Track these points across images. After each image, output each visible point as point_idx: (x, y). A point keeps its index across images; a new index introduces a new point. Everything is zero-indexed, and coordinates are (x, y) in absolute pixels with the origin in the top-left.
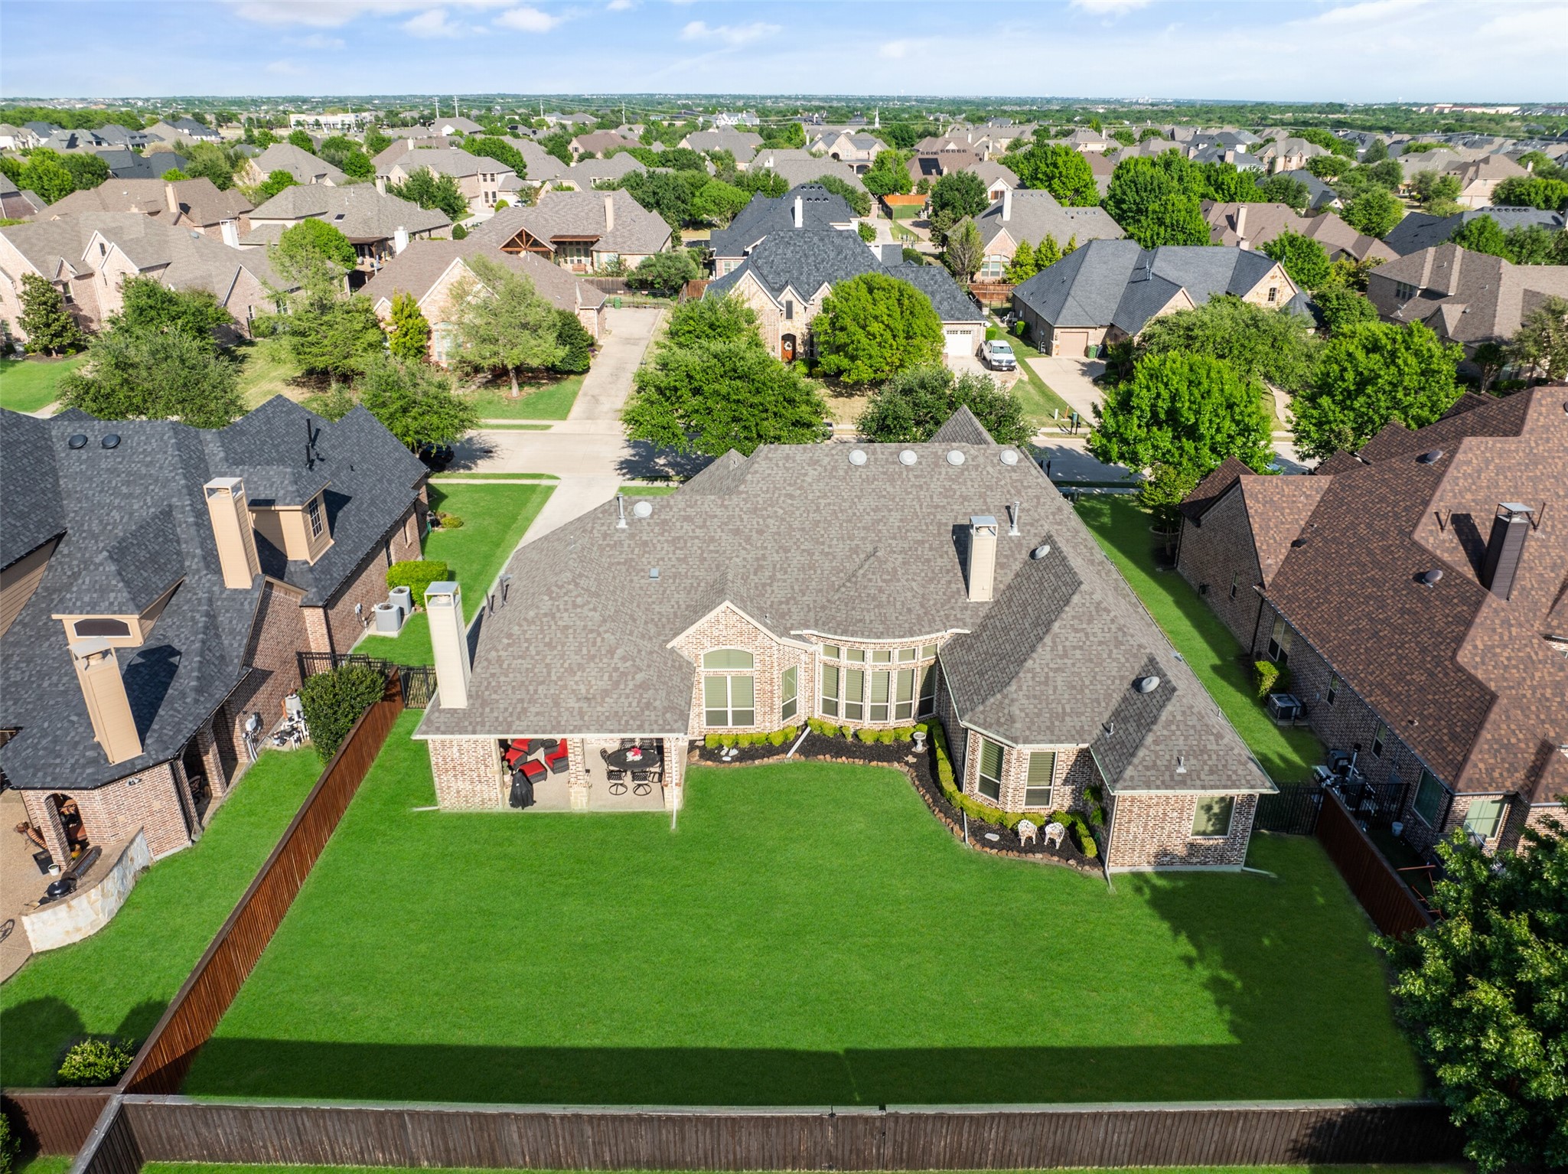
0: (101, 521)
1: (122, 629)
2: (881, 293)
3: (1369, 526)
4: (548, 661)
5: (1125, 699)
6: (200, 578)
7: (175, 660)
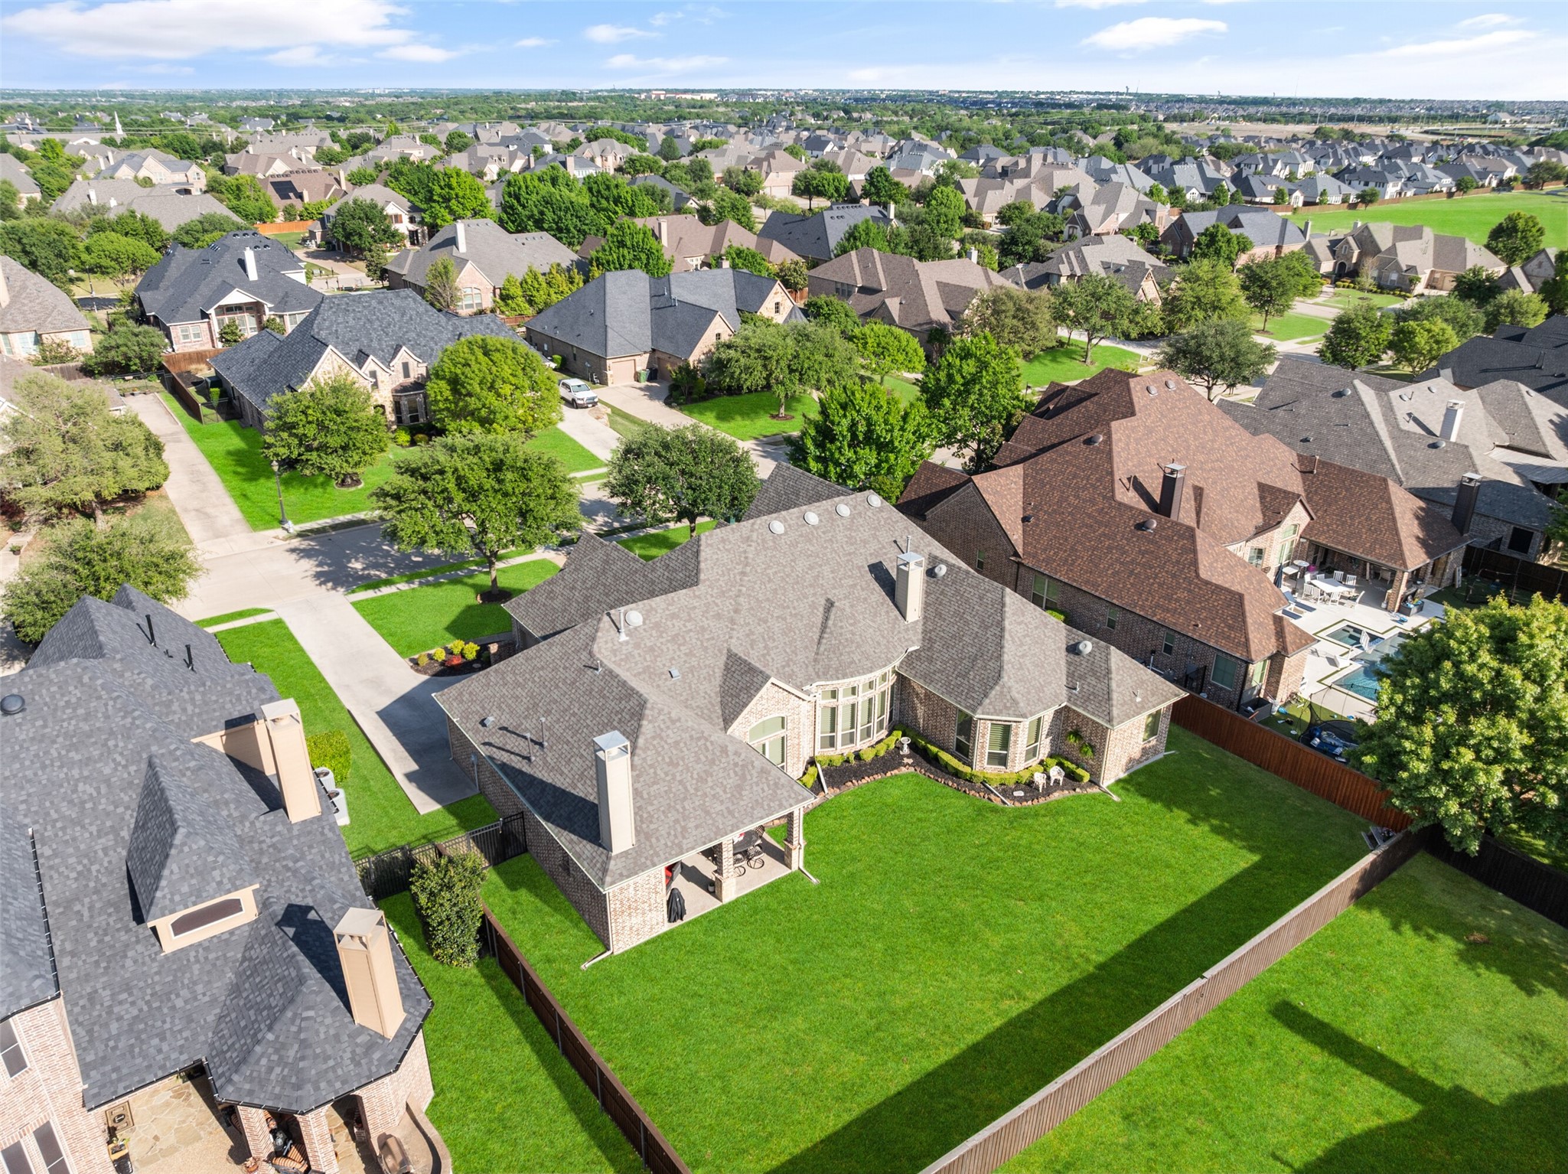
0: (71, 802)
1: (234, 907)
2: (498, 355)
3: (1077, 497)
4: (678, 778)
5: (1069, 663)
6: (252, 823)
7: (312, 915)
